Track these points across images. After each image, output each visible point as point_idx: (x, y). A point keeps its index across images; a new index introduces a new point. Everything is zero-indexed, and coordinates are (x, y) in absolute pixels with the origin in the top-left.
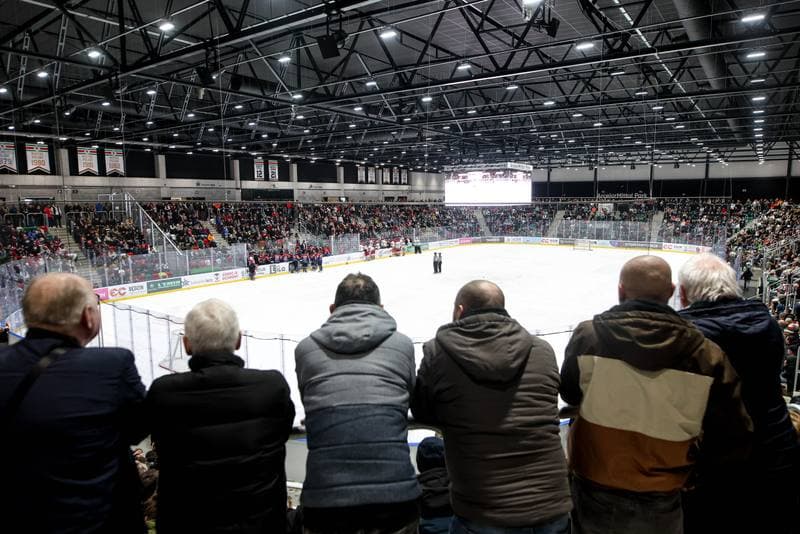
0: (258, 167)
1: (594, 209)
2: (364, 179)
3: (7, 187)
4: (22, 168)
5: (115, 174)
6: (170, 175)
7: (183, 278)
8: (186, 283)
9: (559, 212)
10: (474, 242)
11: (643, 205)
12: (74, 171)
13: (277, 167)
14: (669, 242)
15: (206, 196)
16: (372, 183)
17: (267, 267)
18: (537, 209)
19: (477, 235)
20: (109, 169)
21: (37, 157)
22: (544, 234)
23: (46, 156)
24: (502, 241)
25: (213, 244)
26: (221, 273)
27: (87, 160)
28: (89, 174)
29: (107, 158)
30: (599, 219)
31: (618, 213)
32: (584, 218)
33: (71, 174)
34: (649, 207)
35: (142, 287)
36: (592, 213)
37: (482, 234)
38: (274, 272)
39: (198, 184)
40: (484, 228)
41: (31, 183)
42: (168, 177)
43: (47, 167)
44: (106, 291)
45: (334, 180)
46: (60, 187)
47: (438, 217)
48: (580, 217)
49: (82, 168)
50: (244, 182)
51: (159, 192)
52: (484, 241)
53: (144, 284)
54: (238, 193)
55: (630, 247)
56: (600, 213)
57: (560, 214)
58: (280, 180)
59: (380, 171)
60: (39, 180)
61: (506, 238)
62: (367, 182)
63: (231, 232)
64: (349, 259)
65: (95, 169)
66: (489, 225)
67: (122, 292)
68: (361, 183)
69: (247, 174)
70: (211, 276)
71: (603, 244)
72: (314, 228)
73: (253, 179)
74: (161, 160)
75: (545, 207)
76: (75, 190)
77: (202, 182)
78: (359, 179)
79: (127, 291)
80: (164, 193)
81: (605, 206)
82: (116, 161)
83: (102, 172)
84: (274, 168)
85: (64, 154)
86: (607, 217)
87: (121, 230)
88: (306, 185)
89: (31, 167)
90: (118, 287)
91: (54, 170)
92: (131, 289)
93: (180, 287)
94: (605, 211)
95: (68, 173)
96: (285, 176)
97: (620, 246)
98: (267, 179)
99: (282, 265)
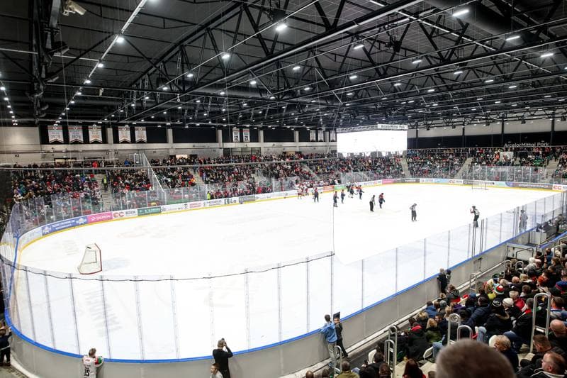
0: (235, 133)
1: (497, 157)
2: (315, 139)
3: (77, 151)
4: (86, 141)
5: (141, 142)
6: (175, 141)
7: (162, 206)
8: (164, 210)
9: (468, 159)
10: (395, 182)
11: (541, 153)
12: (116, 141)
13: (249, 133)
14: (559, 183)
15: (198, 154)
16: (321, 141)
17: (223, 200)
18: (451, 157)
19: (398, 177)
20: (137, 139)
21: (95, 133)
22: (453, 176)
23: (100, 132)
24: (418, 182)
25: (193, 185)
26: (189, 204)
27: (124, 134)
28: (125, 142)
29: (136, 132)
30: (501, 164)
31: (518, 159)
32: (488, 164)
33: (114, 143)
34: (546, 154)
35: (134, 212)
36: (495, 160)
37: (403, 176)
38: (228, 203)
39: (194, 146)
40: (406, 171)
41: (91, 149)
42: (174, 142)
43: (100, 139)
44: (111, 214)
45: (292, 140)
46: (107, 151)
47: (370, 164)
48: (484, 163)
49: (121, 139)
50: (225, 144)
51: (168, 152)
52: (403, 182)
53: (136, 210)
54: (221, 152)
55: (522, 187)
56: (502, 159)
57: (469, 160)
58: (251, 141)
59: (328, 133)
60: (96, 147)
61: (421, 179)
62: (317, 141)
63: (208, 176)
64: (287, 194)
65: (129, 139)
66: (411, 169)
67: (121, 214)
68: (313, 141)
69: (227, 138)
70: (182, 205)
71: (500, 184)
72: (268, 173)
73: (232, 142)
74: (170, 132)
75: (458, 155)
76: (116, 152)
77: (196, 144)
78: (311, 139)
79: (125, 214)
80: (172, 153)
81: (506, 154)
82: (141, 134)
83: (133, 141)
84: (247, 134)
85: (110, 131)
86: (508, 163)
87: (137, 176)
88: (270, 144)
89: (91, 139)
90: (118, 212)
91: (105, 141)
92: (127, 213)
93: (160, 212)
94: (506, 158)
95: (112, 142)
96: (254, 138)
97: (514, 186)
98: (242, 141)
99: (233, 198)
